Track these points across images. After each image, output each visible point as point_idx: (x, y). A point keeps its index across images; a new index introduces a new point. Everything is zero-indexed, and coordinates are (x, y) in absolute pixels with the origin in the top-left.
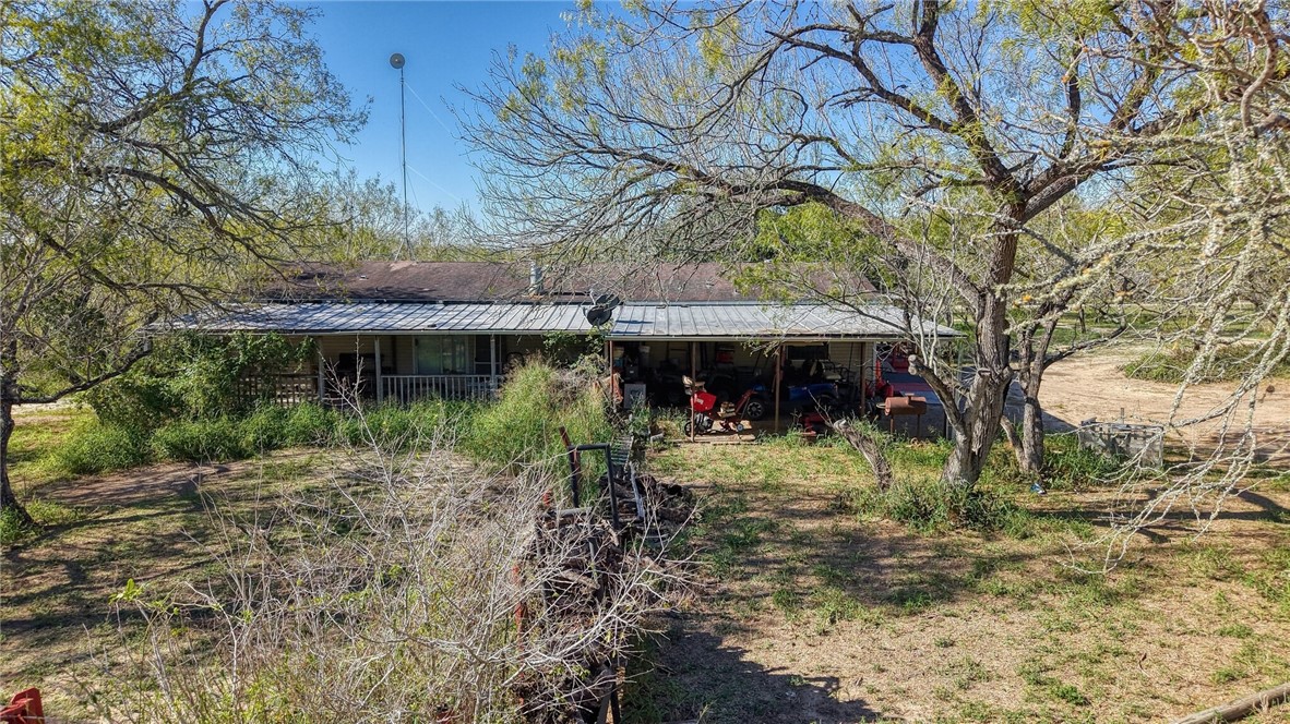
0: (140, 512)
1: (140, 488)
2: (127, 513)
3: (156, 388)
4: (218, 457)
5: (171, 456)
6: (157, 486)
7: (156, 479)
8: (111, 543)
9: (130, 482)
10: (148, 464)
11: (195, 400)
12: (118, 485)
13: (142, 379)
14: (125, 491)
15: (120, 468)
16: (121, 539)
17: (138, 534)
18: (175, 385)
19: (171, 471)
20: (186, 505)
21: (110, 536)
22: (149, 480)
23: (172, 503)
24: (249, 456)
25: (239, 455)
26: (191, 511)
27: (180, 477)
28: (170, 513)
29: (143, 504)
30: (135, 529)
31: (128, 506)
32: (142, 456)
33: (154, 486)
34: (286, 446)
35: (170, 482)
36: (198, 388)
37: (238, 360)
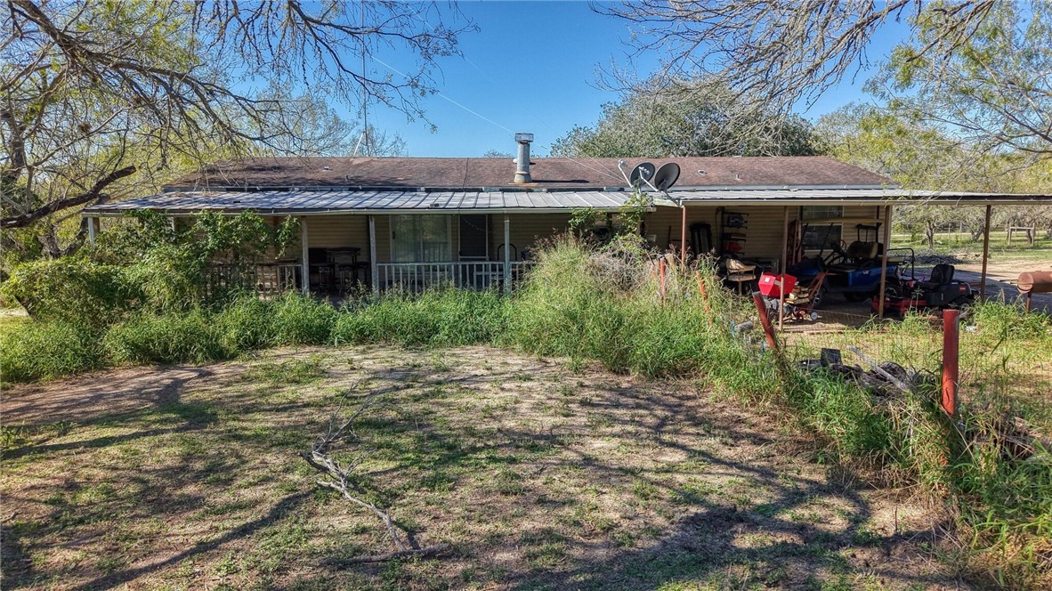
0: (108, 432)
1: (97, 398)
2: (88, 434)
3: (107, 277)
4: (194, 358)
5: (132, 358)
6: (122, 395)
7: (116, 387)
8: (72, 486)
9: (82, 391)
10: (101, 369)
11: (158, 291)
12: (66, 395)
13: (89, 267)
14: (77, 403)
15: (68, 373)
16: (88, 479)
17: (115, 469)
18: (132, 274)
19: (134, 378)
20: (175, 421)
21: (66, 474)
22: (107, 388)
23: (153, 418)
24: (233, 357)
25: (220, 355)
26: (185, 429)
27: (150, 383)
28: (156, 432)
29: (108, 420)
30: (106, 461)
31: (88, 423)
32: (95, 358)
33: (117, 396)
34: (276, 345)
35: (138, 390)
36: (162, 276)
37: (207, 245)
